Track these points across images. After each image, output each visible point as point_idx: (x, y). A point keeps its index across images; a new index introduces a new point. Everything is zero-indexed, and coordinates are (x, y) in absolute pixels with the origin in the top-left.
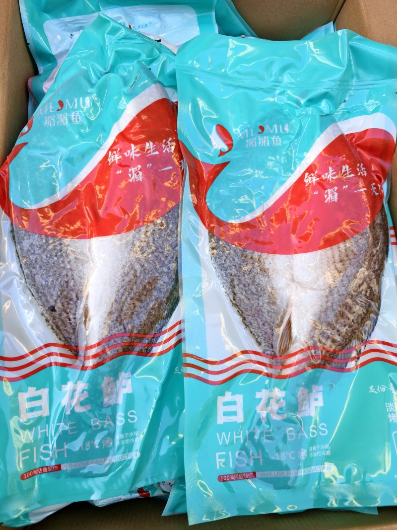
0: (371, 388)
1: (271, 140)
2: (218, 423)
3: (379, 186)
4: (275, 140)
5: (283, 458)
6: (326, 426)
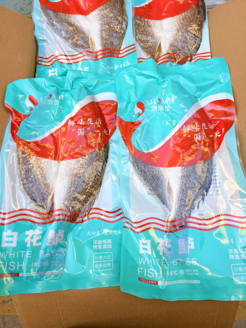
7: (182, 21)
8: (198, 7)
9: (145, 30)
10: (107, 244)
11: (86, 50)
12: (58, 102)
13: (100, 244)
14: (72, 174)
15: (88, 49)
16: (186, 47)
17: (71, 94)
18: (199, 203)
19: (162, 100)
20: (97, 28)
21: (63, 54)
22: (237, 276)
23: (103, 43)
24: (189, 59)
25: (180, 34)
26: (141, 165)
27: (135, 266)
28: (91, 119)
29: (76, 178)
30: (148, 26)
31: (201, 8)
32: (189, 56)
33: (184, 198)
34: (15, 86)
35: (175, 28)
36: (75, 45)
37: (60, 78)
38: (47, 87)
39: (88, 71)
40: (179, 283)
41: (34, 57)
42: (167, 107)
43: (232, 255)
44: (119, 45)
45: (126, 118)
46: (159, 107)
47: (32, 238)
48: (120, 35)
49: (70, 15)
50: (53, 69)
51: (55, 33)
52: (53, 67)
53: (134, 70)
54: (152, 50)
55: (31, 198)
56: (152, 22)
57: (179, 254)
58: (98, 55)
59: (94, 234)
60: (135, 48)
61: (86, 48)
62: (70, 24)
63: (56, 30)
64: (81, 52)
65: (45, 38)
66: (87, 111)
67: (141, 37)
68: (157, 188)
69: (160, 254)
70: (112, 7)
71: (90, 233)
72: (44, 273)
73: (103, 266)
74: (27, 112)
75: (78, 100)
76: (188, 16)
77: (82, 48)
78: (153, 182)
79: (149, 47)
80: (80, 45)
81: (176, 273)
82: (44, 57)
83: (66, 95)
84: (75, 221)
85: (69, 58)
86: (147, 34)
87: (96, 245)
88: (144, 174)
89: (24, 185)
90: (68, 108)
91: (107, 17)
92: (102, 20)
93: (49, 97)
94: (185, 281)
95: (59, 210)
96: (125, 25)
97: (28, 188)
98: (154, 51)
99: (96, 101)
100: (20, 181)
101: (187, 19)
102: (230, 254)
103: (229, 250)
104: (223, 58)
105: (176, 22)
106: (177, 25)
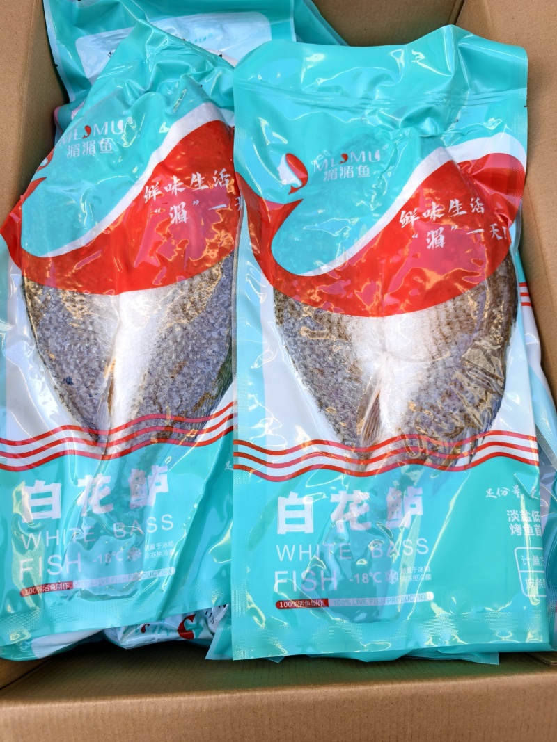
0: (489, 491)
1: (356, 171)
2: (279, 533)
3: (504, 228)
4: (362, 170)
5: (365, 580)
6: (426, 541)
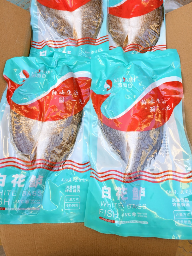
7: (145, 20)
8: (158, 10)
9: (116, 25)
10: (76, 189)
11: (70, 38)
12: (45, 76)
13: (71, 189)
14: (52, 132)
15: (71, 38)
16: (147, 40)
17: (55, 70)
18: (150, 161)
19: (127, 79)
20: (79, 22)
21: (52, 40)
22: (178, 219)
23: (83, 33)
24: (149, 49)
25: (143, 29)
26: (107, 128)
27: (97, 207)
28: (70, 91)
29: (55, 136)
30: (119, 22)
31: (160, 11)
32: (150, 47)
33: (139, 156)
34: (12, 61)
35: (139, 25)
36: (62, 34)
37: (48, 58)
38: (38, 64)
39: (70, 54)
40: (131, 223)
41: (29, 41)
42: (130, 85)
43: (174, 203)
44: (96, 35)
45: (97, 91)
46: (123, 84)
47: (18, 180)
48: (97, 28)
49: (59, 11)
50: (43, 51)
51: (47, 24)
52: (43, 50)
53: (106, 55)
54: (121, 41)
55: (19, 149)
56: (122, 19)
57: (133, 200)
58: (79, 42)
59: (67, 180)
60: (108, 38)
61: (70, 36)
62: (59, 18)
63: (48, 21)
64: (66, 39)
65: (39, 27)
66: (67, 84)
67: (113, 30)
68: (119, 147)
69: (118, 199)
70: (92, 6)
71: (64, 179)
72: (25, 209)
73: (72, 206)
74: (20, 82)
75: (61, 75)
76: (150, 16)
77: (67, 36)
78: (116, 142)
79: (119, 38)
80: (65, 34)
81: (130, 214)
82: (37, 42)
83: (52, 71)
84: (52, 169)
85: (56, 43)
86: (118, 28)
87: (67, 189)
88: (109, 136)
89: (14, 139)
90: (53, 81)
91: (87, 14)
92: (84, 15)
93: (39, 72)
94: (137, 222)
95: (40, 160)
96: (101, 20)
97: (17, 141)
98: (123, 41)
99: (75, 77)
100: (11, 135)
101: (149, 19)
102: (173, 202)
103: (173, 199)
104: (176, 50)
105: (141, 21)
106: (141, 23)
